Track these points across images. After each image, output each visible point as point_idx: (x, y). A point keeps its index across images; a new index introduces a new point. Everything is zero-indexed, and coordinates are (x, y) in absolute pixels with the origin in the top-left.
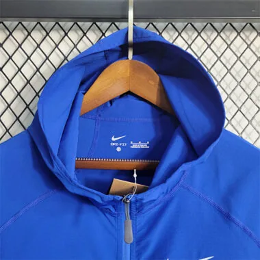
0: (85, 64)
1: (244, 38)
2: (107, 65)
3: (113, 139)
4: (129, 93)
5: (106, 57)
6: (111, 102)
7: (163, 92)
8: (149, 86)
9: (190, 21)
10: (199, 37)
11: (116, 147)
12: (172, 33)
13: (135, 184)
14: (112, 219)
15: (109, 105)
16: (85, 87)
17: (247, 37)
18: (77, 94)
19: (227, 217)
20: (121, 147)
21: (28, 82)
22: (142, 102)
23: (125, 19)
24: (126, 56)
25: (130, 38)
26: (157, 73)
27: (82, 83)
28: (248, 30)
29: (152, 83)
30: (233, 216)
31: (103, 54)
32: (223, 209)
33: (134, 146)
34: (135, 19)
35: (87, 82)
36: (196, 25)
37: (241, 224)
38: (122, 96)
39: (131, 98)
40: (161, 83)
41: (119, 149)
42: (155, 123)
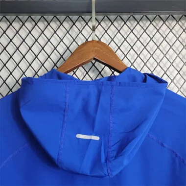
1: (168, 25)
9: (132, 14)
10: (138, 25)
12: (120, 22)
17: (170, 24)
28: (170, 20)
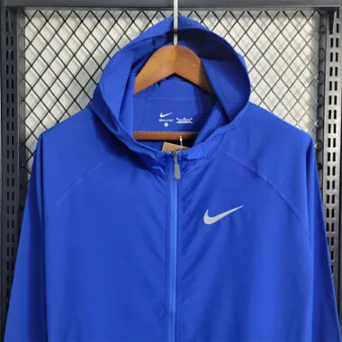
0: (134, 49)
2: (155, 50)
3: (161, 116)
4: (175, 75)
5: (154, 43)
6: (159, 83)
7: (204, 73)
8: (191, 68)
11: (163, 123)
13: (181, 147)
14: (162, 181)
15: (157, 85)
16: (135, 70)
18: (130, 76)
19: (255, 175)
20: (169, 122)
21: (83, 66)
22: (186, 83)
23: (171, 7)
24: (171, 41)
25: (176, 26)
26: (199, 56)
27: (133, 67)
29: (195, 65)
30: (260, 173)
31: (151, 40)
32: (252, 168)
33: (180, 122)
34: (180, 7)
35: (138, 65)
36: (234, 13)
37: (266, 178)
38: (168, 78)
39: (176, 80)
40: (202, 65)
41: (166, 125)
42: (197, 101)
